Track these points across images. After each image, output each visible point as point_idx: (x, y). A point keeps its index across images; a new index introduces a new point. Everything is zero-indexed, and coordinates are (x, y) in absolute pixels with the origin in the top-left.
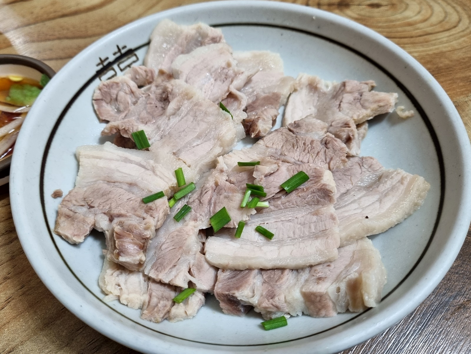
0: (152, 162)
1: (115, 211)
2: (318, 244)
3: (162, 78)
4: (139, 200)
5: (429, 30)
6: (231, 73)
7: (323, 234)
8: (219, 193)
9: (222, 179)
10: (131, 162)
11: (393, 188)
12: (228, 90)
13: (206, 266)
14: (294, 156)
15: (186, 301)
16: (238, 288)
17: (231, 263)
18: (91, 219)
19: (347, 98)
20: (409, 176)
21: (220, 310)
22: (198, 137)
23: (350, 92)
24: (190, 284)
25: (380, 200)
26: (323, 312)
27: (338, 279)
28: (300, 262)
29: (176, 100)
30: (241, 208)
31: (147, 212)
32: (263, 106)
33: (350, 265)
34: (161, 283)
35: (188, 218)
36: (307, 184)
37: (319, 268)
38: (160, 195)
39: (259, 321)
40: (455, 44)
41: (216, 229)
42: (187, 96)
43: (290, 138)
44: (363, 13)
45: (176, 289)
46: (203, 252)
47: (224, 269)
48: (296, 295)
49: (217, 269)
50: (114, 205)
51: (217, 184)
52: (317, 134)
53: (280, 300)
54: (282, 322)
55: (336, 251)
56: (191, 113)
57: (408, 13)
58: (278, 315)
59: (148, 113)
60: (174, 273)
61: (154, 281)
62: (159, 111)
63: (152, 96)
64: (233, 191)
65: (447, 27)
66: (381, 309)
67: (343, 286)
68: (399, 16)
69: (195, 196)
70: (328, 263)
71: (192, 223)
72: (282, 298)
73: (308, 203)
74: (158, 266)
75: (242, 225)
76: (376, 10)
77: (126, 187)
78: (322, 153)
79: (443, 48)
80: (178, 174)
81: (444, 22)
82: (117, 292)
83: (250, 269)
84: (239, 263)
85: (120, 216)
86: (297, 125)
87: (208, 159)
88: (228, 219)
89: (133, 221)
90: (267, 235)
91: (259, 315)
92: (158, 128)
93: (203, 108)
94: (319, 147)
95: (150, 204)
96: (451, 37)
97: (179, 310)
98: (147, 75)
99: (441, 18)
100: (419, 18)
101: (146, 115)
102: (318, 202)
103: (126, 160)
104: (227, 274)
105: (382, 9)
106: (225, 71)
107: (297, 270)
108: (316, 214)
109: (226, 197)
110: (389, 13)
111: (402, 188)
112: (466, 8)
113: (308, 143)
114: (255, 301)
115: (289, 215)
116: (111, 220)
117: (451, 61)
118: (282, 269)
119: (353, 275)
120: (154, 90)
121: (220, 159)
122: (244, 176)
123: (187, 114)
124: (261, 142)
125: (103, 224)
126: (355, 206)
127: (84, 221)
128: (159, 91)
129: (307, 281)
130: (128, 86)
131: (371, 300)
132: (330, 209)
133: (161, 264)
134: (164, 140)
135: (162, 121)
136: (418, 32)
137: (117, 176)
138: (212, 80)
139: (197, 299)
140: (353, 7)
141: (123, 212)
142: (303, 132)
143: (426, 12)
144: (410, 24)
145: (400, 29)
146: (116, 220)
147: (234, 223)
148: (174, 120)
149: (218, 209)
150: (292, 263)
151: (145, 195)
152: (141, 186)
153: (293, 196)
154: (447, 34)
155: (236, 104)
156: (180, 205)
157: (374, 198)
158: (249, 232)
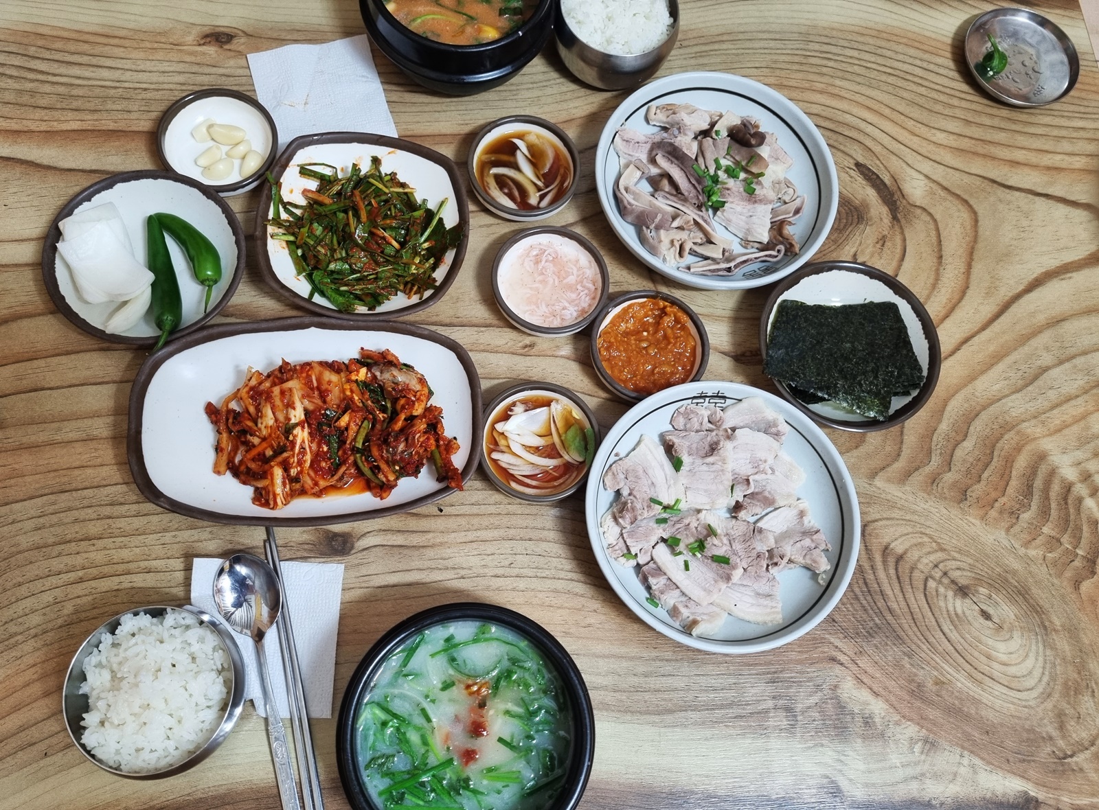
0: (672, 482)
1: (634, 493)
2: (702, 593)
3: (724, 433)
4: (650, 496)
5: (996, 674)
6: (762, 467)
7: (709, 592)
8: (686, 530)
9: (694, 524)
10: (663, 470)
11: (766, 606)
12: (749, 476)
13: (649, 554)
14: (738, 546)
15: (628, 560)
16: (652, 576)
17: (660, 564)
18: (621, 485)
19: (807, 542)
20: (779, 609)
21: (638, 576)
22: (706, 491)
23: (812, 540)
24: (636, 554)
25: (753, 605)
26: (675, 619)
27: (692, 614)
28: (687, 593)
29: (717, 458)
30: (687, 546)
31: (647, 507)
32: (759, 501)
33: (706, 614)
34: (625, 542)
35: (662, 525)
36: (726, 566)
37: (692, 602)
38: (660, 503)
39: (648, 596)
40: (998, 703)
41: (669, 542)
42: (724, 461)
43: (748, 534)
44: (968, 613)
45: (628, 549)
46: (653, 547)
47: (655, 563)
48: (671, 602)
49: (652, 559)
50: (637, 488)
51: (689, 524)
52: (762, 546)
53: (663, 597)
54: (656, 605)
55: (706, 603)
56: (716, 474)
57: (1001, 647)
58: (657, 602)
59: (697, 448)
60: (634, 544)
61: (623, 538)
62: (702, 453)
63: (709, 439)
64: (693, 535)
65: (1013, 685)
66: (695, 639)
67: (691, 618)
68: (990, 642)
69: (675, 519)
70: (698, 604)
71: (661, 531)
72: (665, 597)
73: (717, 574)
74: (631, 533)
75: (680, 553)
76: (982, 620)
77: (650, 482)
78: (752, 559)
79: (986, 698)
80: (677, 501)
81: (1017, 679)
82: (606, 530)
83: (665, 574)
84: (663, 568)
85: (635, 497)
86: (761, 531)
87: (699, 507)
88: (678, 545)
89: (638, 506)
90: (687, 567)
91: (650, 594)
92: (693, 463)
93: (723, 477)
94: (754, 554)
95: (652, 504)
96: (1004, 696)
97: (623, 560)
98: (718, 421)
99: (1018, 674)
100: (1004, 658)
101: (694, 449)
102: (722, 578)
103: (662, 466)
104: (654, 566)
105: (989, 623)
106: (760, 463)
107: (683, 594)
108: (716, 582)
109: (687, 535)
110: (988, 632)
111: (769, 610)
112: (1052, 684)
113: (751, 547)
114: (654, 587)
115: (704, 569)
116: (630, 495)
117: (977, 713)
118: (678, 587)
119: (699, 619)
120: (712, 437)
121: (704, 512)
122: (705, 532)
123: (714, 471)
124: (734, 521)
125: (625, 492)
126: (739, 595)
127: (618, 483)
128: (715, 439)
129: (682, 602)
130: (703, 419)
131: (694, 632)
132: (723, 586)
133: (633, 535)
134: (689, 473)
135: (699, 461)
136: (986, 669)
137: (650, 472)
138: (748, 461)
139: (633, 563)
140: (968, 601)
141: (638, 497)
142: (758, 538)
143: (1014, 658)
144: (989, 657)
145: (976, 654)
146: (631, 497)
147: (678, 549)
148: (705, 468)
149: (678, 537)
150: (684, 590)
151: (654, 496)
152: (657, 490)
153: (714, 565)
154: (1005, 690)
155: (745, 487)
156: (665, 515)
157: (751, 600)
158: (681, 559)
